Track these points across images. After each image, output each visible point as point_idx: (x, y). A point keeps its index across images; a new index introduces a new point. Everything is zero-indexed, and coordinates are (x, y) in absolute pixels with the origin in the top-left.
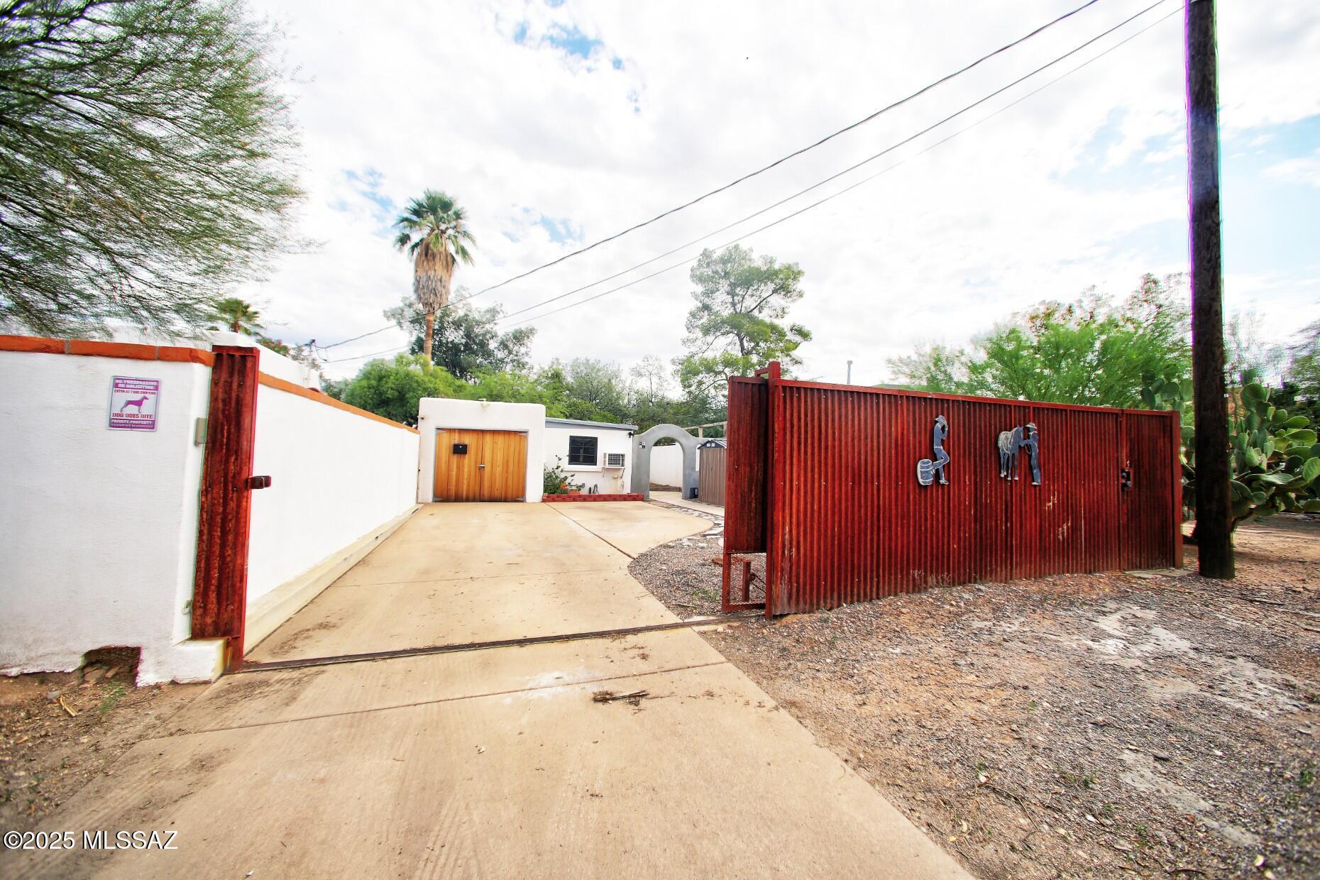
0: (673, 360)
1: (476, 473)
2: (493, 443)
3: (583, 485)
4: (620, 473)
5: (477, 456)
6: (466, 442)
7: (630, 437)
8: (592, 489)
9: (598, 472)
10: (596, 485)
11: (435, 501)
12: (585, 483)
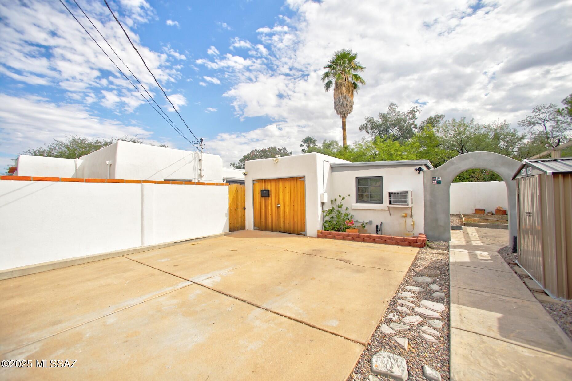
1: (276, 211)
2: (284, 188)
3: (370, 223)
4: (409, 212)
5: (276, 198)
6: (269, 188)
7: (419, 173)
8: (379, 227)
9: (385, 210)
10: (382, 223)
11: (255, 229)
12: (372, 221)
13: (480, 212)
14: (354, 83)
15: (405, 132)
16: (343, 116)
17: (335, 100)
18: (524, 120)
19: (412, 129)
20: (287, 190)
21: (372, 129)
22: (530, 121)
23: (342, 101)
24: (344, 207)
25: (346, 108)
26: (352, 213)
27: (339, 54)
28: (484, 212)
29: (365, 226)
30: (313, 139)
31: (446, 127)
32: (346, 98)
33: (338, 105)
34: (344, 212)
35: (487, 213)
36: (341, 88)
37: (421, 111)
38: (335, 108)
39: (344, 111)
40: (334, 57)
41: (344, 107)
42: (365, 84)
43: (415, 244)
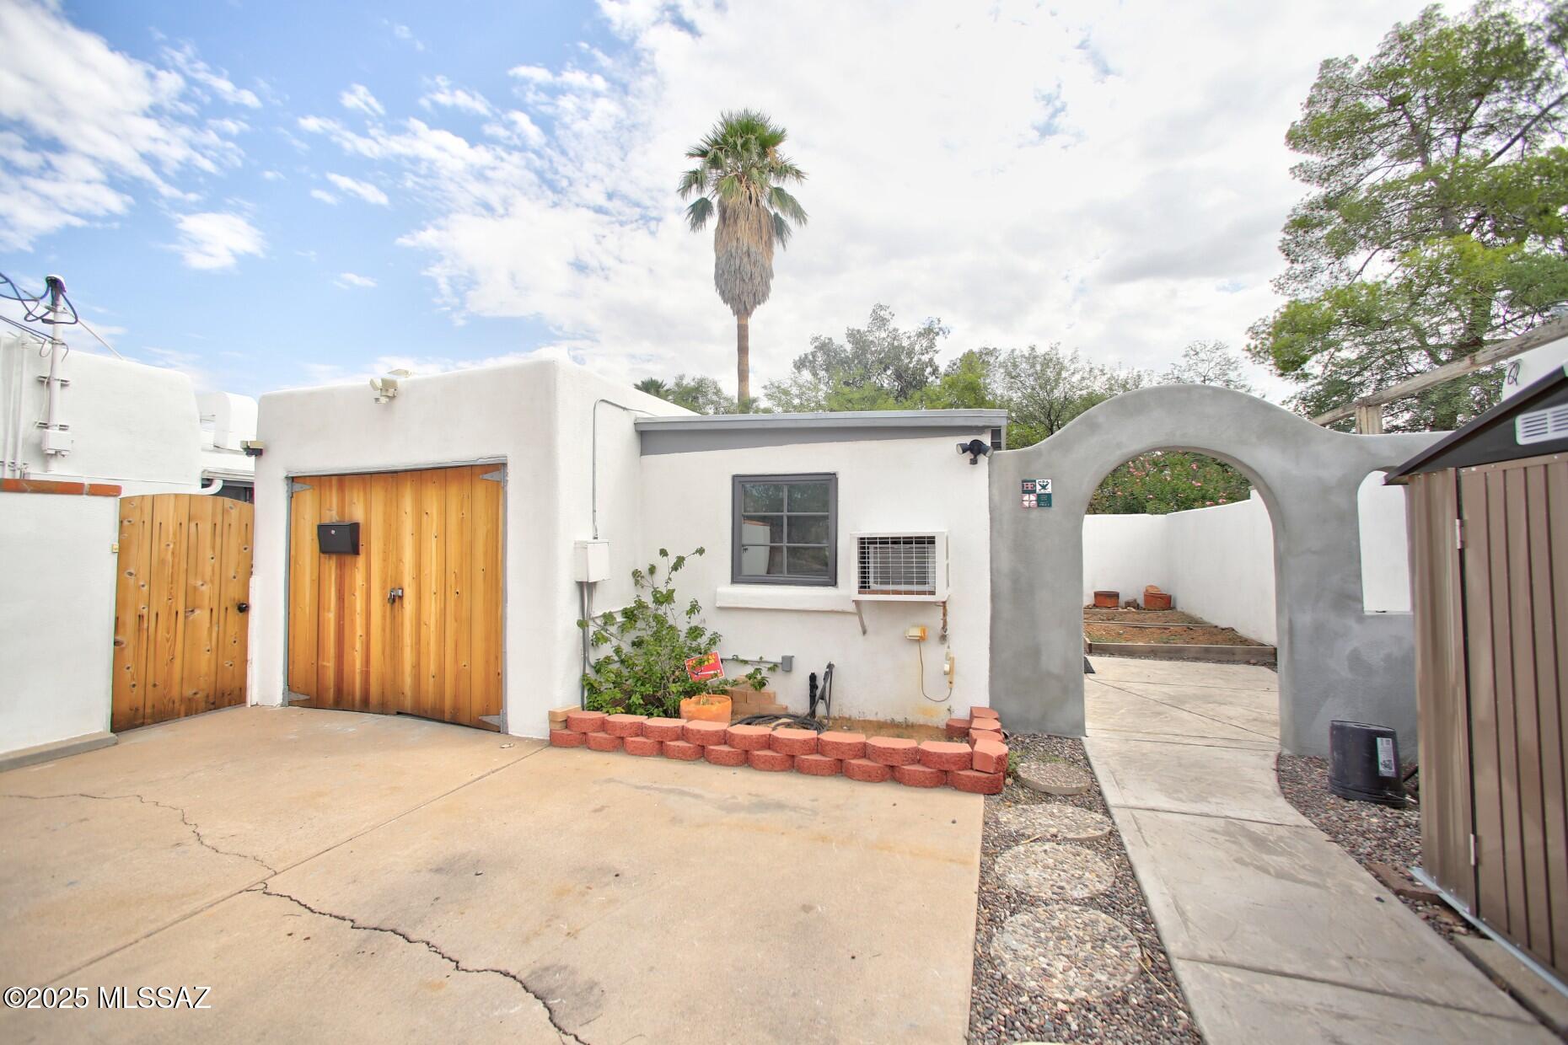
1: (384, 617)
2: (420, 513)
3: (787, 664)
4: (934, 620)
5: (385, 560)
6: (357, 514)
7: (974, 462)
8: (820, 683)
9: (843, 613)
10: (830, 666)
11: (291, 703)
12: (793, 657)
13: (1109, 602)
14: (776, 215)
15: (911, 383)
16: (742, 308)
17: (718, 258)
18: (1168, 375)
19: (927, 378)
20: (432, 525)
21: (827, 370)
22: (1178, 378)
23: (738, 262)
24: (682, 601)
25: (750, 287)
26: (713, 624)
27: (734, 123)
28: (1118, 603)
29: (763, 678)
30: (665, 388)
31: (1015, 366)
32: (749, 255)
33: (726, 274)
34: (682, 624)
35: (1124, 605)
36: (735, 221)
37: (949, 332)
38: (717, 284)
39: (743, 293)
40: (719, 127)
41: (744, 280)
42: (805, 220)
43: (968, 777)
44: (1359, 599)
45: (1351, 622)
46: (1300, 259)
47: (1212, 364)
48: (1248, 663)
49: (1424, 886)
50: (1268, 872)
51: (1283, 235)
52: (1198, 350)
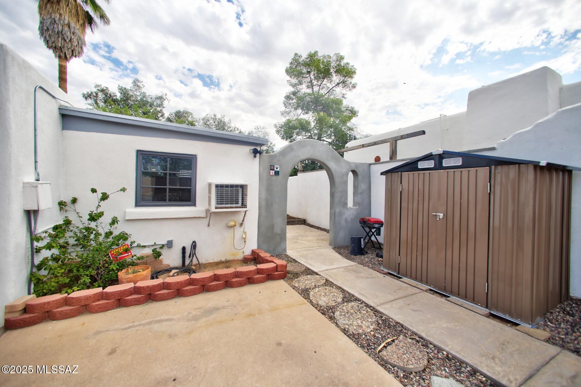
0: (275, 124)
4: (240, 218)
7: (255, 156)
8: (188, 250)
9: (199, 218)
10: (194, 242)
12: (173, 240)
14: (88, 12)
16: (62, 55)
19: (159, 117)
25: (70, 46)
26: (126, 229)
29: (159, 251)
32: (69, 27)
34: (106, 230)
37: (170, 100)
39: (64, 47)
43: (278, 274)
44: (347, 204)
45: (346, 211)
46: (287, 107)
47: (262, 133)
48: (299, 224)
49: (386, 271)
50: (363, 278)
51: (284, 99)
52: (259, 128)
